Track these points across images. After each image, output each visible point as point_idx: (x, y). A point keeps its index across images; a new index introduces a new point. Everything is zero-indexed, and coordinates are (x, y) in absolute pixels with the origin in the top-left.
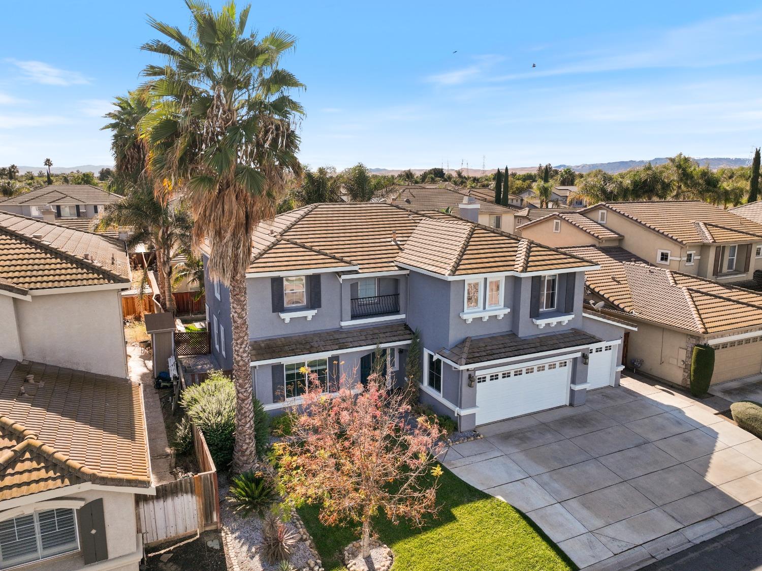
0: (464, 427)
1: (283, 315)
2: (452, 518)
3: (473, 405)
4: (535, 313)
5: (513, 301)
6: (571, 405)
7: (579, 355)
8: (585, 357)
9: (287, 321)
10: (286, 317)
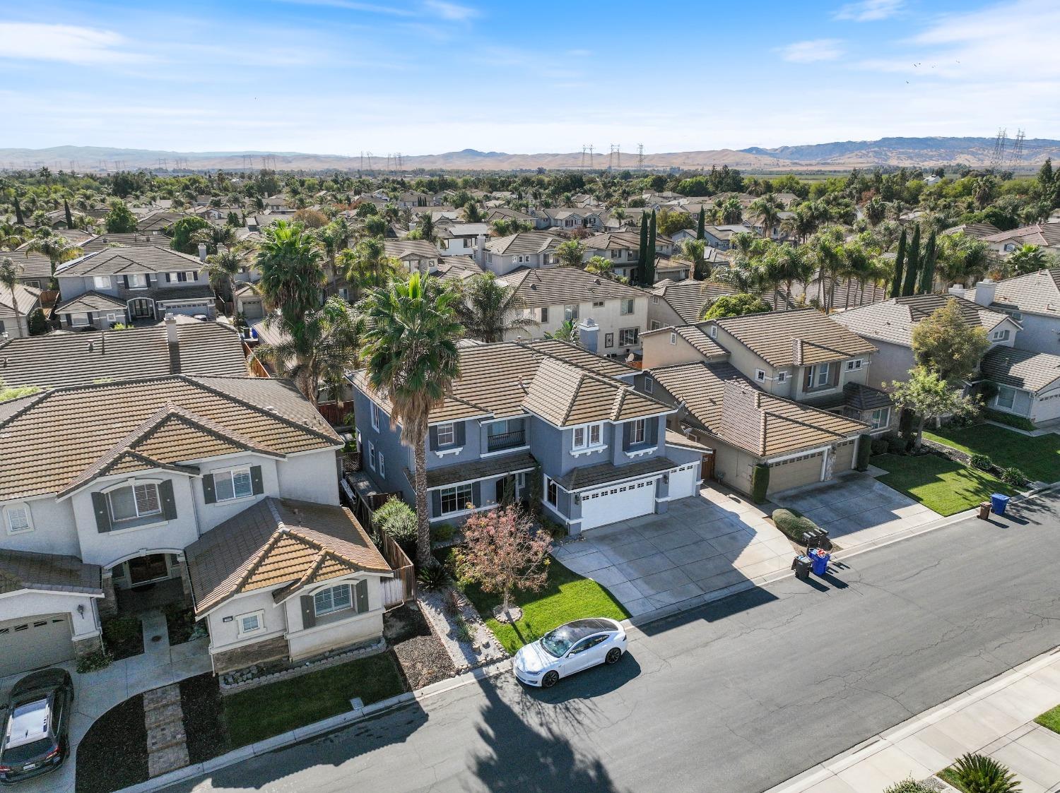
0: (572, 532)
1: (438, 453)
2: (559, 591)
3: (580, 516)
4: (627, 448)
5: (610, 441)
6: (656, 513)
7: (661, 476)
8: (666, 478)
9: (441, 456)
10: (441, 454)
